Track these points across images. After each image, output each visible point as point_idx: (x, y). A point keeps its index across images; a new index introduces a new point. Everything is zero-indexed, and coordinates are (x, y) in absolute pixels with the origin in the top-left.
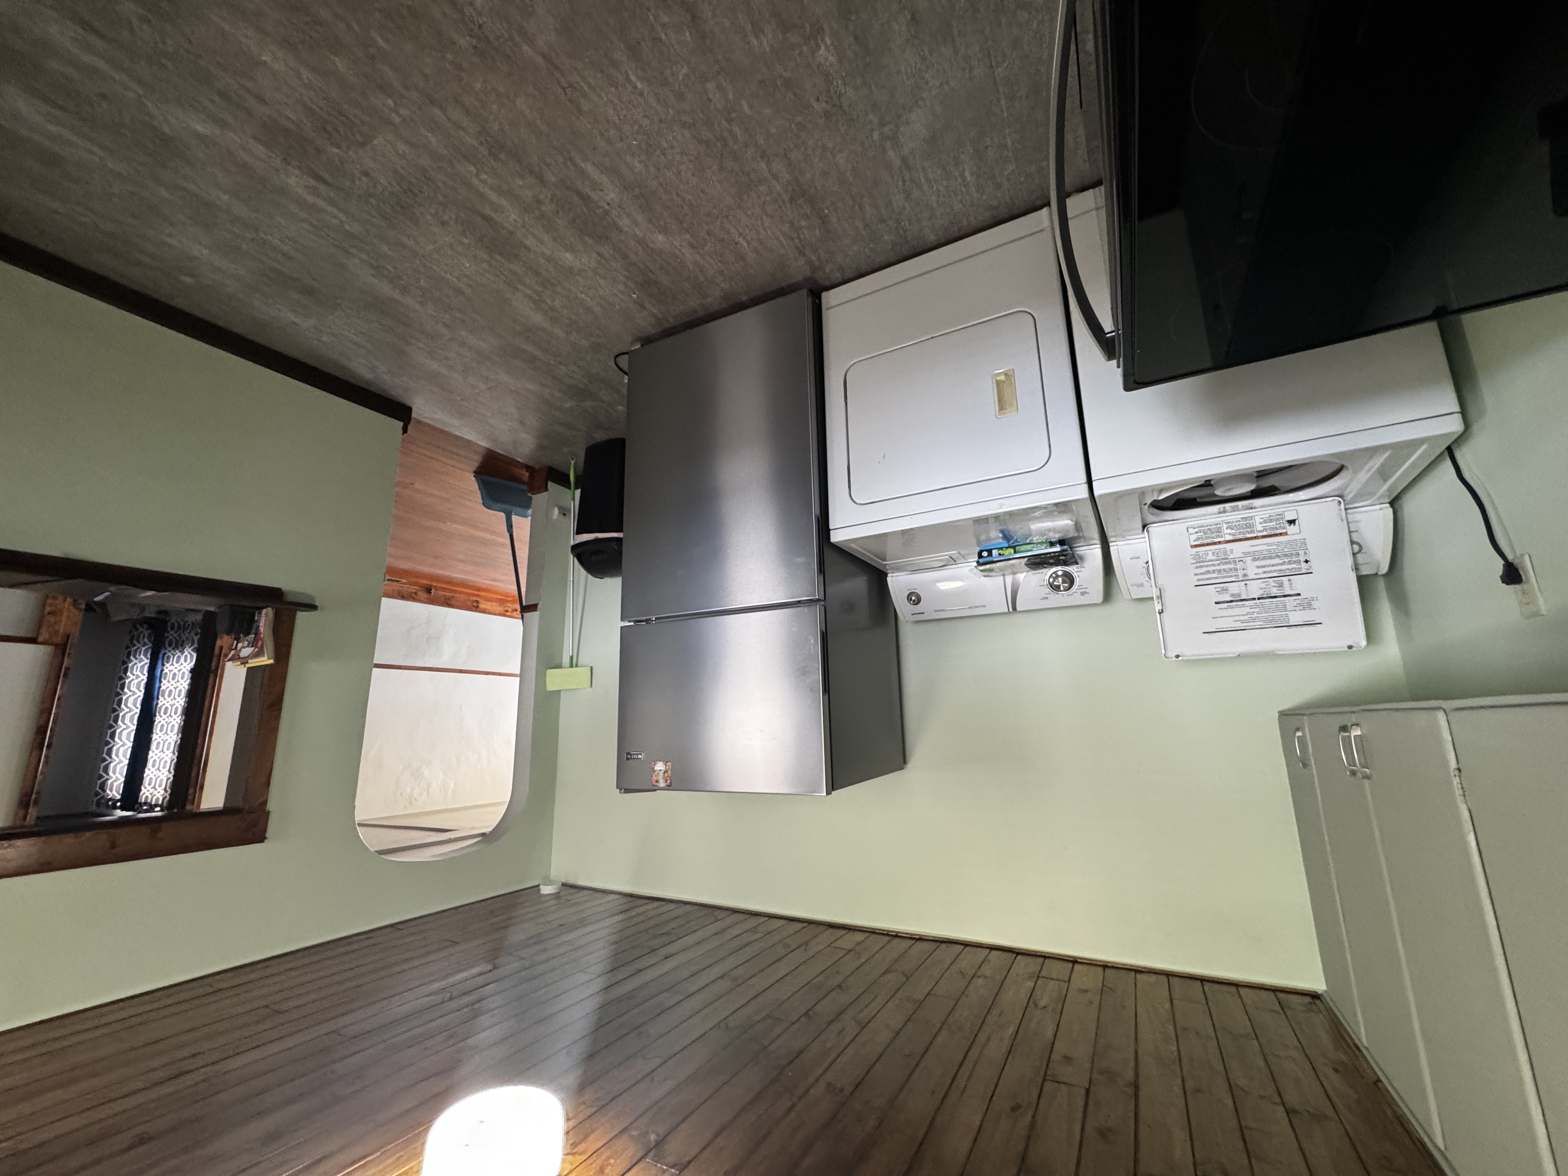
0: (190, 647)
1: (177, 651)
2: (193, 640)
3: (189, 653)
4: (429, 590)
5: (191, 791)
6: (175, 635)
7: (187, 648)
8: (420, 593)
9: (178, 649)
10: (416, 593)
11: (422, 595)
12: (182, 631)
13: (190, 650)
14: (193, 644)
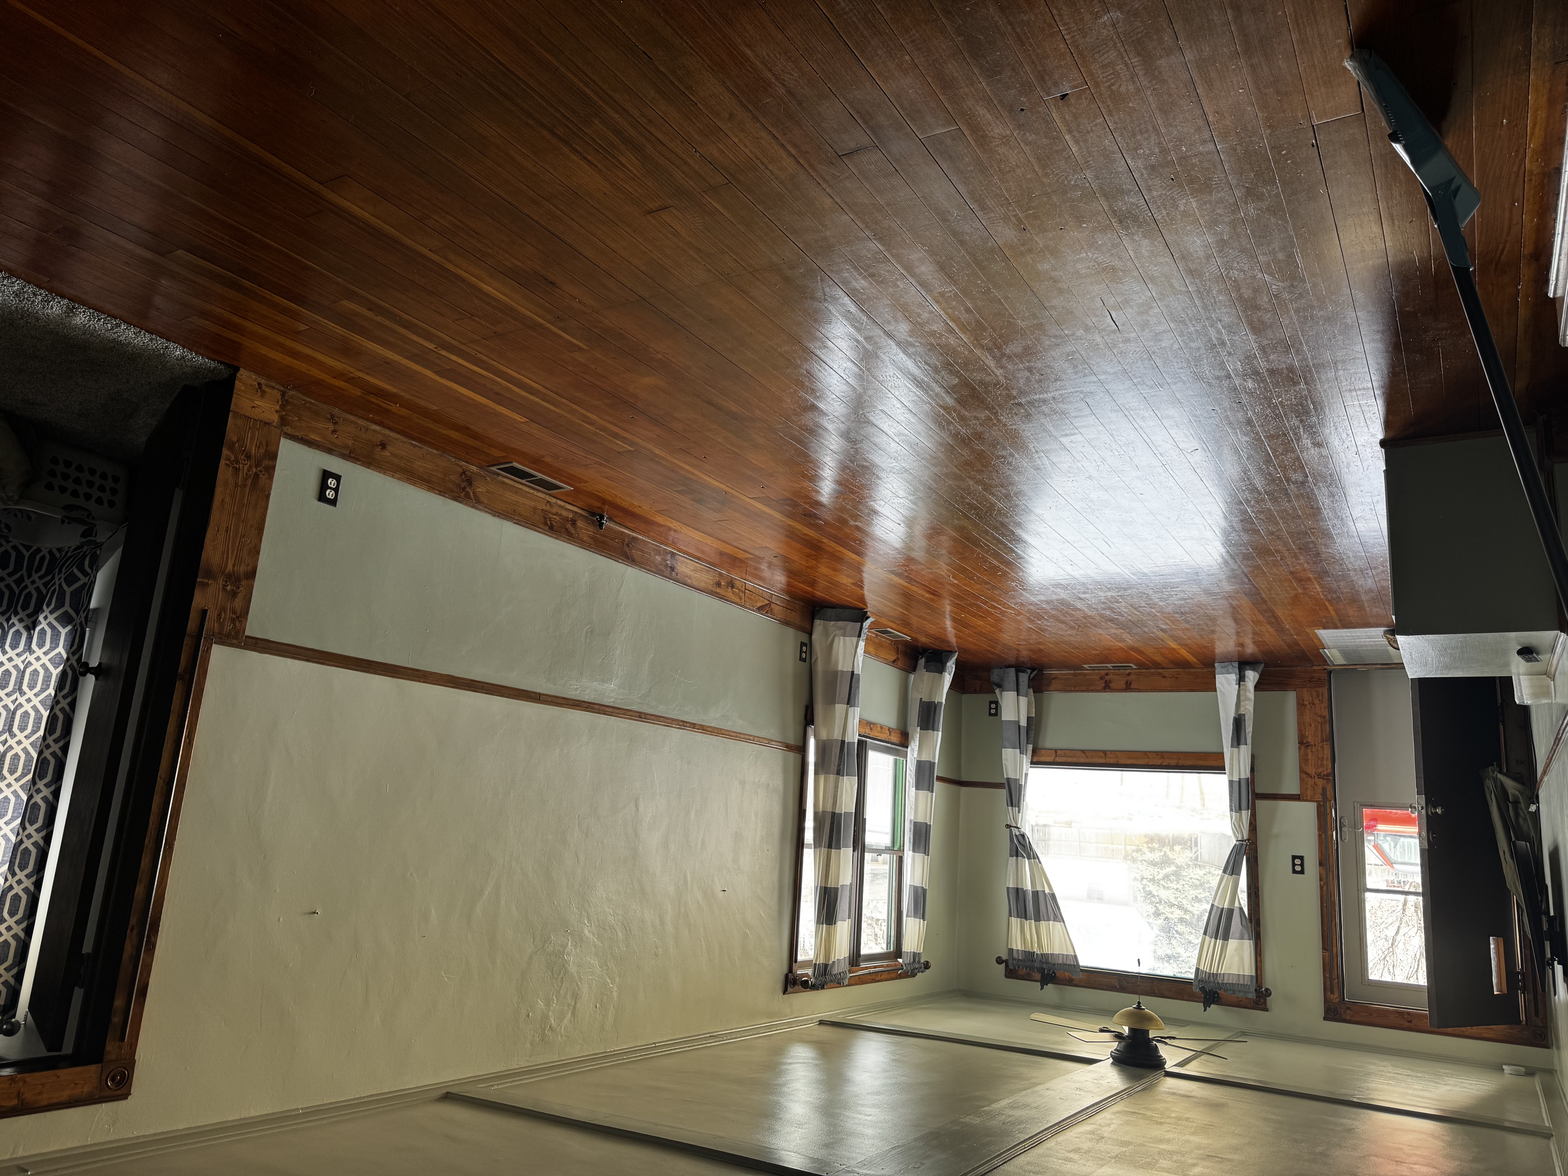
0: (51, 612)
1: (14, 620)
2: (62, 593)
3: (50, 625)
4: (596, 517)
5: (118, 1003)
6: (10, 581)
7: (46, 612)
8: (580, 523)
9: (16, 613)
10: (574, 522)
11: (585, 528)
12: (24, 571)
13: (51, 618)
14: (60, 604)
